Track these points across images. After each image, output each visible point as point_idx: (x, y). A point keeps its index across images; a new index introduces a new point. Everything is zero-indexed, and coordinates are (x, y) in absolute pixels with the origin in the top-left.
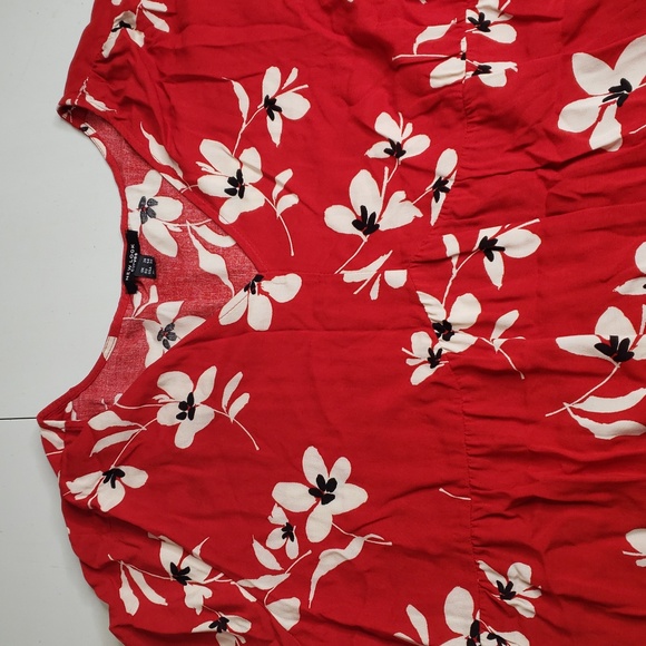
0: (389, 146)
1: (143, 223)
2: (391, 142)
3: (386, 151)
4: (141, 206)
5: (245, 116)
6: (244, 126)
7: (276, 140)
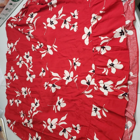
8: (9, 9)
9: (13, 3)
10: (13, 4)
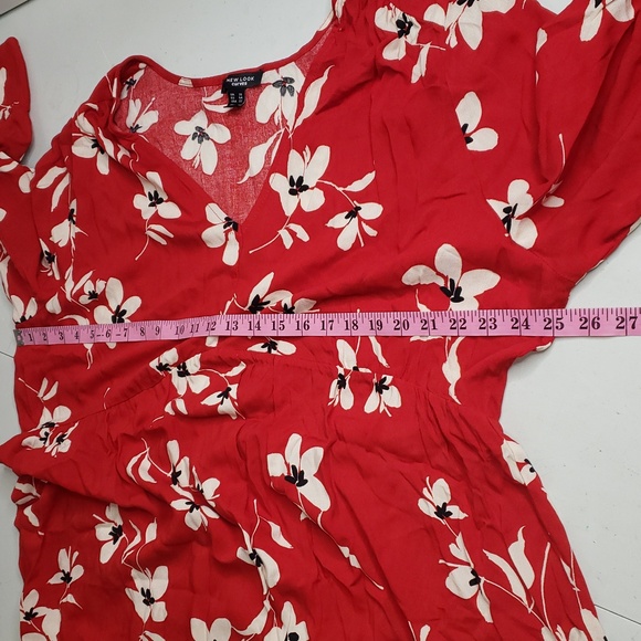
1: (274, 85)
4: (286, 80)
5: (349, 188)
6: (341, 189)
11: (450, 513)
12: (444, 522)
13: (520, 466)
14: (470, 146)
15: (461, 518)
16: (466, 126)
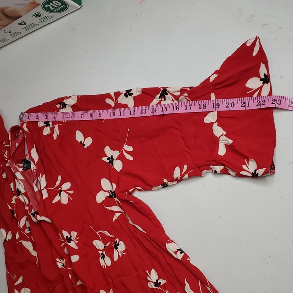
0: (69, 237)
2: (71, 237)
3: (67, 237)
5: (56, 186)
6: (53, 189)
7: (54, 201)
8: (27, 25)
9: (45, 13)
10: (43, 16)
11: (160, 283)
12: (159, 288)
13: (176, 253)
14: (86, 147)
15: (164, 283)
16: (81, 142)
